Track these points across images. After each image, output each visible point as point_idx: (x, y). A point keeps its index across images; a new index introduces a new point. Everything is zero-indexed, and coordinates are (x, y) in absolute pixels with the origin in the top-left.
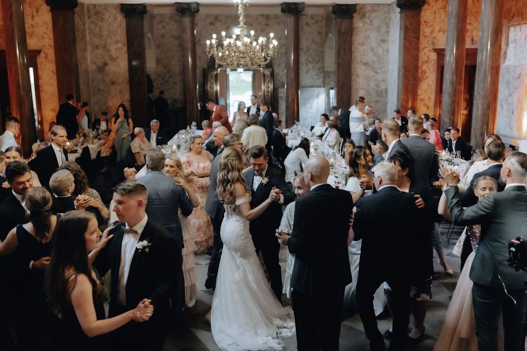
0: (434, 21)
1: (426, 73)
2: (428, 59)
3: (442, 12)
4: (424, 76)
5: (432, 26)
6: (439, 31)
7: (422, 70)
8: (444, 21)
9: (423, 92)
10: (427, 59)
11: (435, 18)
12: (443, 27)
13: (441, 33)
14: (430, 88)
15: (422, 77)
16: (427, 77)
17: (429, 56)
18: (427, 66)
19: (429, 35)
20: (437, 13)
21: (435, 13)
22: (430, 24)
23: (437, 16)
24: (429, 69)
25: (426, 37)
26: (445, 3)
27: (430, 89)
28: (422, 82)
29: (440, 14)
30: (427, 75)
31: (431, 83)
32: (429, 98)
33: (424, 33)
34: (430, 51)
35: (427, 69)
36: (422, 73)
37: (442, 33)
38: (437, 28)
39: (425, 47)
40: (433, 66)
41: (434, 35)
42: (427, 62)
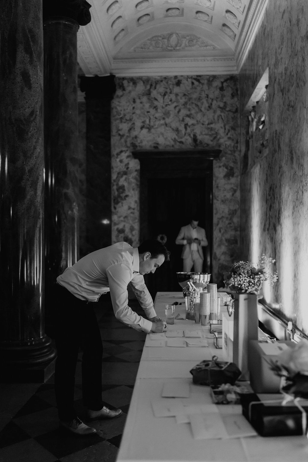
0: (133, 113)
1: (124, 190)
2: (128, 168)
3: (145, 99)
4: (123, 195)
5: (131, 120)
6: (142, 128)
7: (117, 185)
8: (148, 112)
9: (122, 219)
10: (125, 169)
11: (134, 108)
12: (147, 122)
13: (145, 131)
14: (132, 213)
15: (119, 196)
16: (127, 196)
17: (128, 164)
18: (126, 180)
19: (127, 134)
20: (138, 101)
21: (134, 102)
22: (128, 117)
23: (138, 105)
24: (129, 183)
25: (122, 136)
26: (148, 87)
27: (132, 215)
28: (120, 204)
29: (141, 103)
30: (127, 193)
31: (133, 205)
32: (132, 229)
33: (119, 130)
34: (128, 157)
35: (126, 184)
36: (118, 190)
37: (147, 130)
38: (138, 124)
39: (121, 152)
40: (136, 179)
41: (134, 133)
42: (125, 173)
